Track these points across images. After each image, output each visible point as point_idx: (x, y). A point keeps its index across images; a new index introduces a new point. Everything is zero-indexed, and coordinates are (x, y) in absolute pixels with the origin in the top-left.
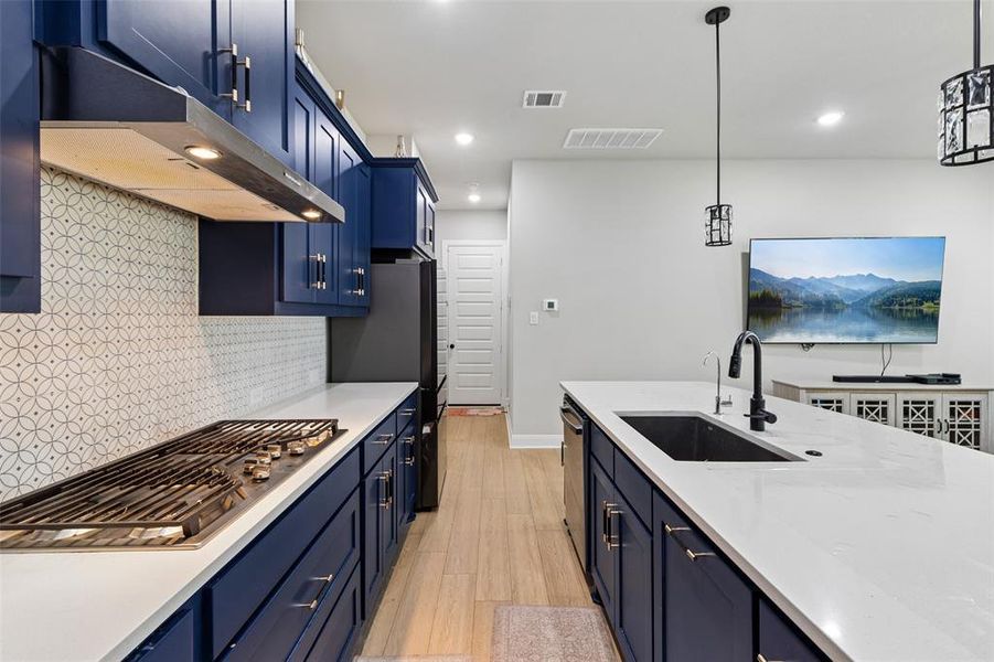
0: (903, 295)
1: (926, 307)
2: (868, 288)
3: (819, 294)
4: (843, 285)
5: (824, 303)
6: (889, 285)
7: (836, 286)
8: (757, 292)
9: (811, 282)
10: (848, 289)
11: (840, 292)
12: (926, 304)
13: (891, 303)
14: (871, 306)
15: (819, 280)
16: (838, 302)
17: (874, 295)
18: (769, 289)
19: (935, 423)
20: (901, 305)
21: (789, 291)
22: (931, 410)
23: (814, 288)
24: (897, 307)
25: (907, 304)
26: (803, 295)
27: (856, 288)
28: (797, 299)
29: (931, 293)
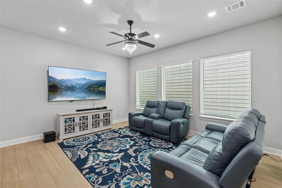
0: (94, 85)
1: (101, 89)
2: (84, 82)
3: (69, 84)
4: (76, 81)
5: (71, 87)
6: (90, 81)
7: (74, 82)
8: (51, 84)
9: (67, 81)
10: (77, 83)
11: (76, 84)
12: (101, 88)
13: (90, 87)
14: (84, 88)
15: (69, 80)
16: (75, 87)
17: (85, 85)
18: (54, 83)
19: (100, 120)
20: (93, 88)
21: (60, 83)
22: (99, 116)
23: (68, 83)
24: (92, 89)
25: (95, 88)
26: (64, 85)
27: (80, 82)
28: (63, 86)
29: (103, 84)
